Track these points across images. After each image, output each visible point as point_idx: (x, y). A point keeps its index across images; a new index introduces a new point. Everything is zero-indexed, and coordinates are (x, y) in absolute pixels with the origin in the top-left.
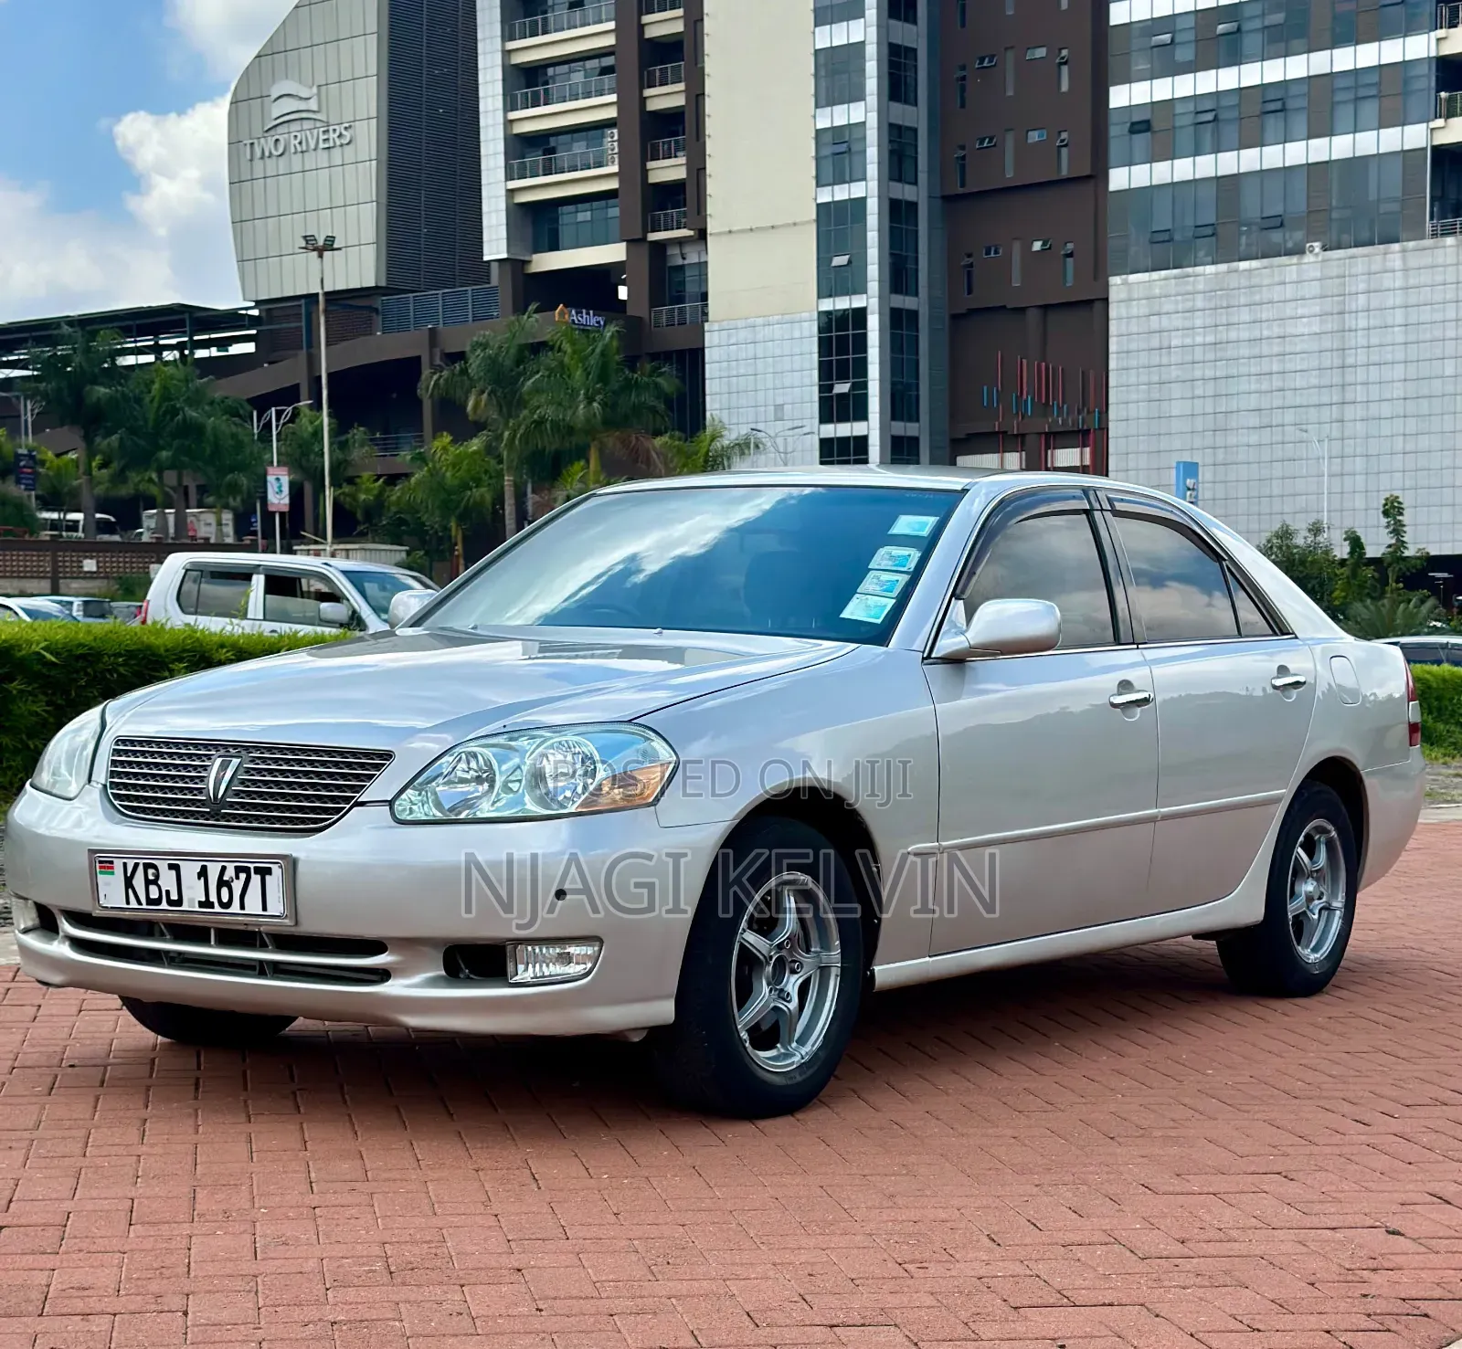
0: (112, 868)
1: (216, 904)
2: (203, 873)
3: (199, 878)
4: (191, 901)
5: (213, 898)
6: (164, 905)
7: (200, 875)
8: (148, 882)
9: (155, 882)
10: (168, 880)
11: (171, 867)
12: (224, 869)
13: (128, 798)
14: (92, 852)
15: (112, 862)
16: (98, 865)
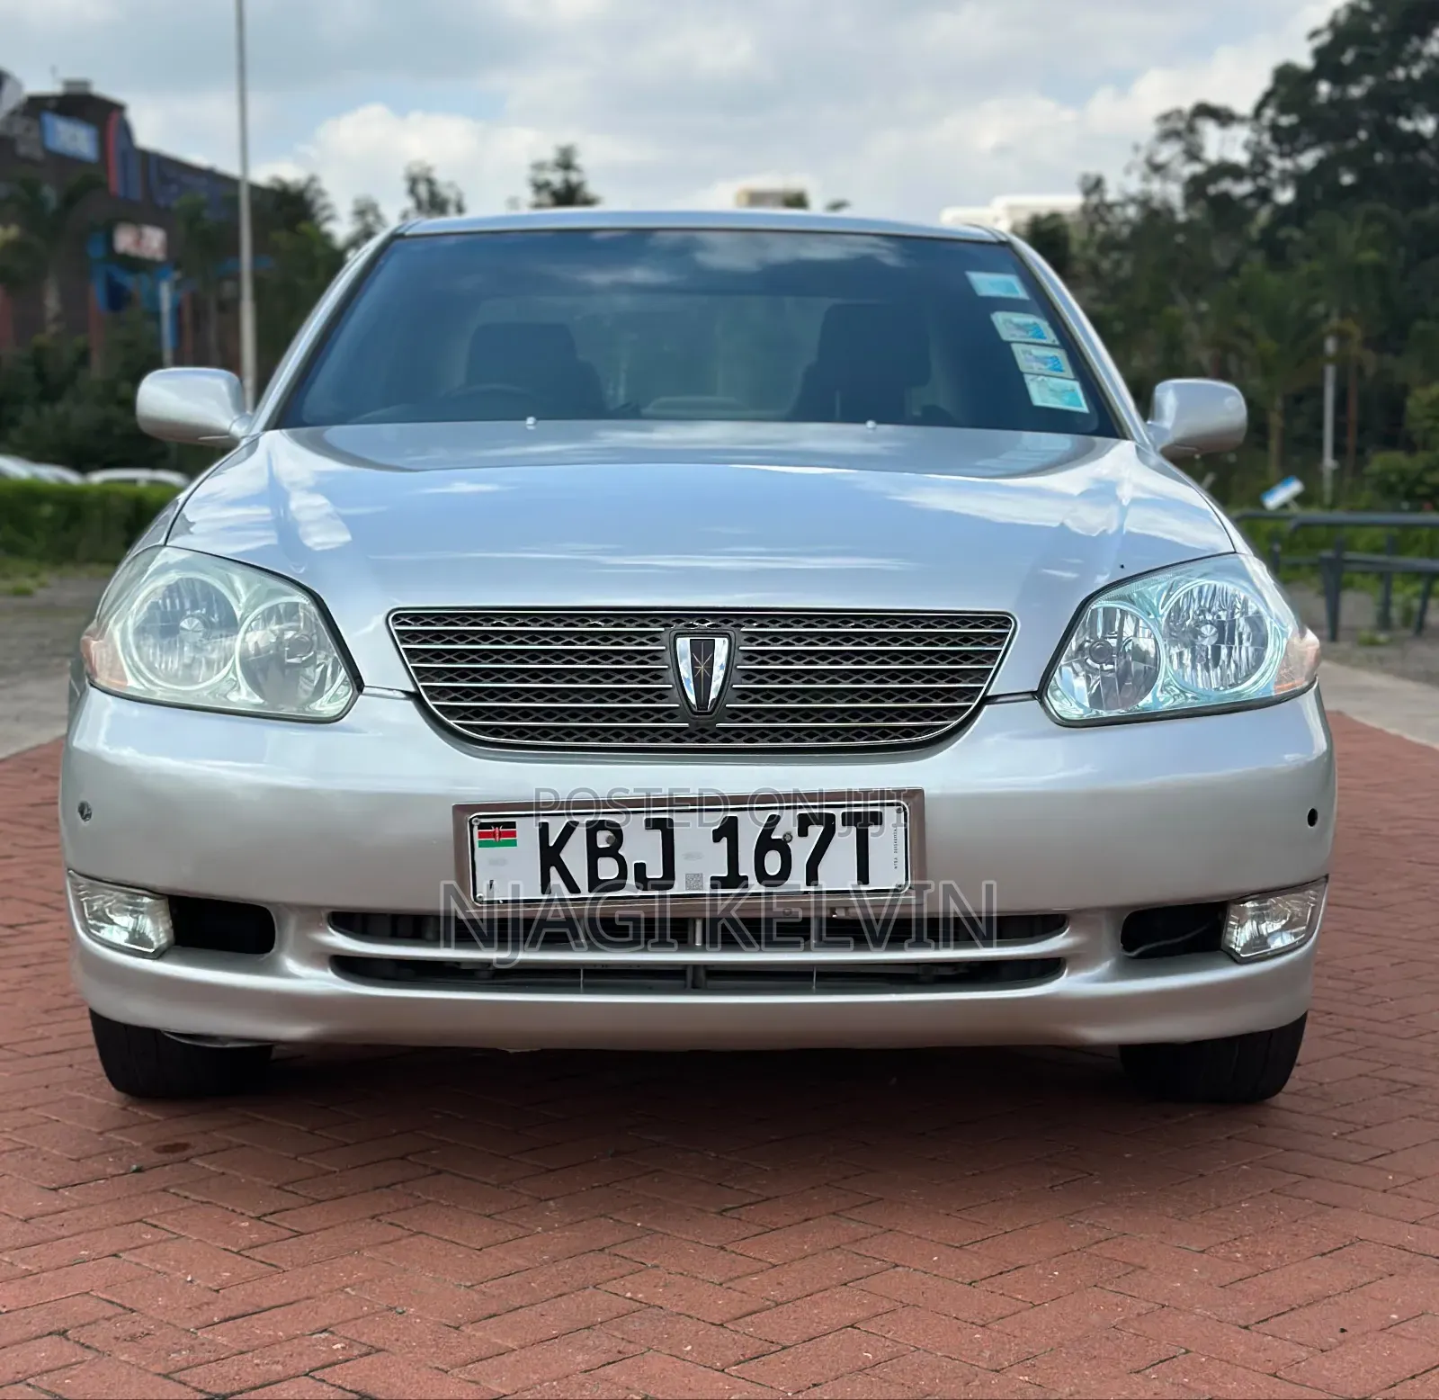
0: (514, 834)
1: (753, 880)
2: (728, 831)
3: (717, 838)
4: (695, 879)
5: (747, 867)
6: (631, 889)
7: (717, 836)
8: (594, 854)
9: (613, 852)
10: (642, 847)
11: (652, 824)
12: (774, 821)
13: (477, 712)
14: (462, 810)
15: (513, 825)
16: (476, 831)
